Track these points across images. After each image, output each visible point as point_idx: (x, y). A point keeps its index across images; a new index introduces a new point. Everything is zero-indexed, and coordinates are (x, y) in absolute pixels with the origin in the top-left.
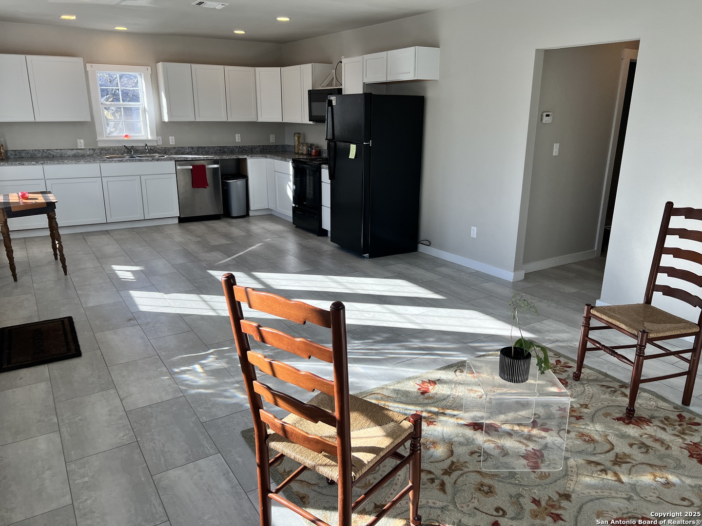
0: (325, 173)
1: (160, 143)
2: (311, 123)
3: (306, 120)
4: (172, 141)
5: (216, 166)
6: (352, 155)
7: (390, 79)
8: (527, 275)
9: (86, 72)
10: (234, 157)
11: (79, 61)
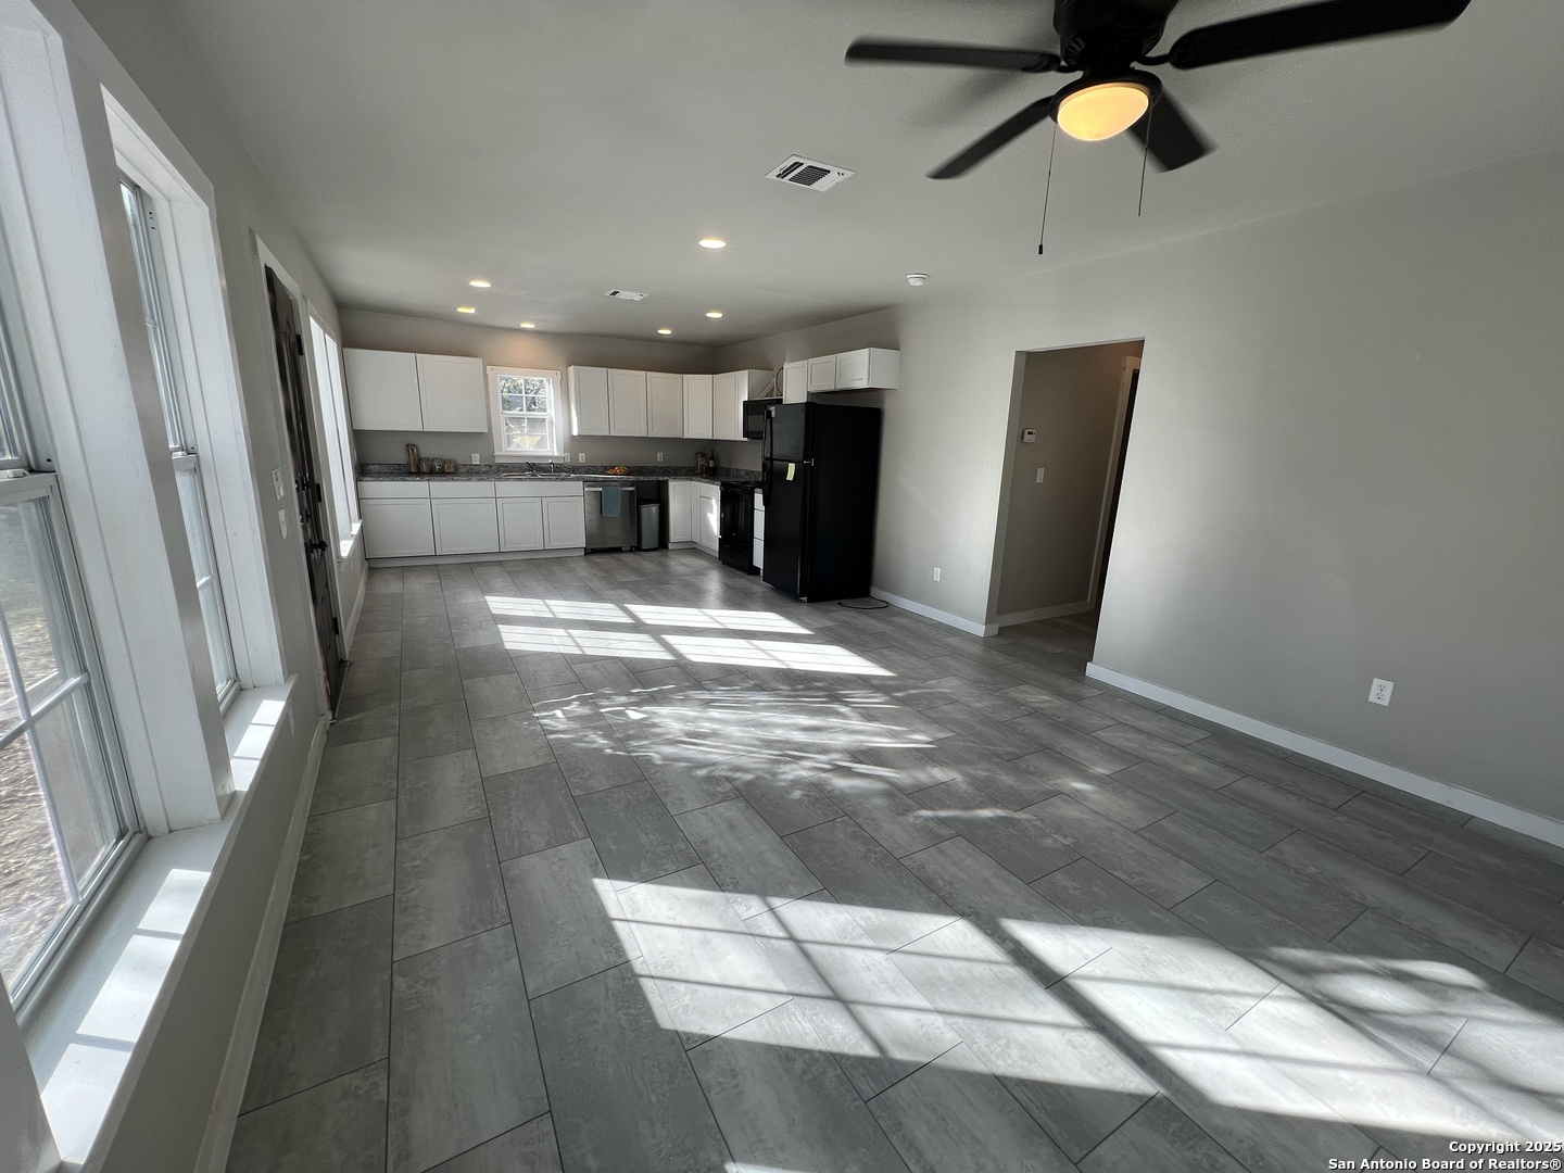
0: (759, 498)
1: (568, 460)
2: (746, 439)
3: (740, 437)
4: (582, 458)
5: (630, 489)
6: (790, 476)
7: (839, 387)
8: (1001, 629)
9: (486, 375)
10: (654, 478)
11: (479, 361)
